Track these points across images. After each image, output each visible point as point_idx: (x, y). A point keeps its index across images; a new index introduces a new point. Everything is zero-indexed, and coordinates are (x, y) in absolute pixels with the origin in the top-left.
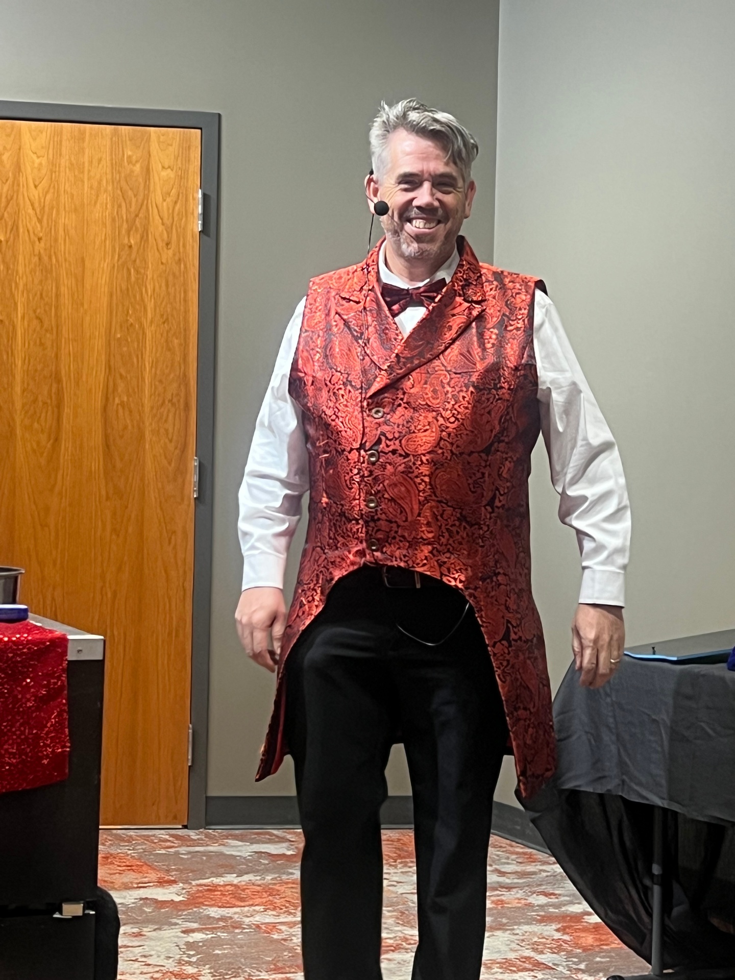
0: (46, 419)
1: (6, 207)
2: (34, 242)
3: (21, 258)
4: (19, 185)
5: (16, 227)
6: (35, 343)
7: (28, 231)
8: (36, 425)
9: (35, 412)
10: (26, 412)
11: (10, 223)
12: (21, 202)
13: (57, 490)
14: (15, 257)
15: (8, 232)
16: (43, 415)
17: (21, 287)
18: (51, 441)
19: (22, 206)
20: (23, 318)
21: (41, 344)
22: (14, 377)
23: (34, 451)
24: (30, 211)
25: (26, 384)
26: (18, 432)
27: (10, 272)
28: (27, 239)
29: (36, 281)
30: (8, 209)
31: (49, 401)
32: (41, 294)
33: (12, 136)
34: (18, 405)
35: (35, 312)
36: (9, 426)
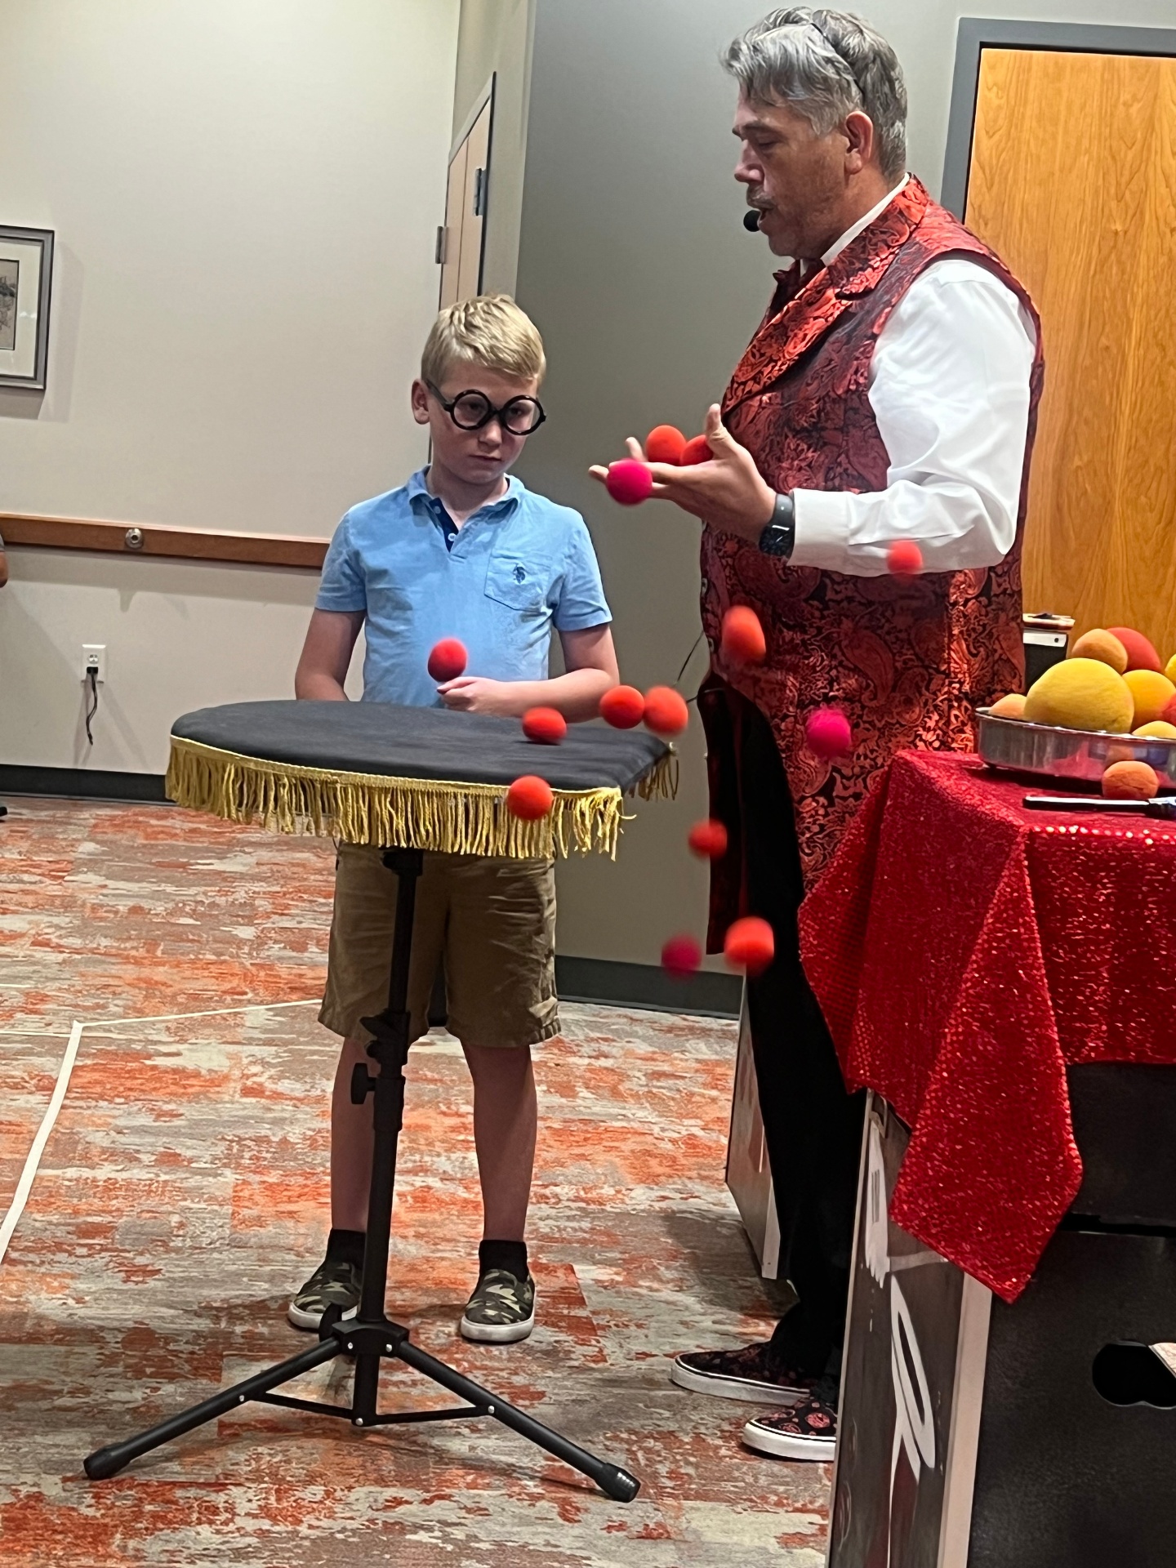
0: (1157, 493)
1: (1128, 183)
2: (1165, 233)
3: (1143, 259)
4: (1149, 150)
5: (1139, 212)
6: (1152, 382)
7: (1157, 218)
8: (1143, 499)
9: (1143, 480)
10: (1130, 481)
11: (1133, 206)
12: (1151, 174)
13: (1164, 593)
14: (1134, 256)
15: (1129, 218)
16: (1154, 485)
17: (1139, 300)
18: (1162, 524)
19: (1151, 182)
20: (1139, 344)
21: (1161, 383)
22: (1117, 428)
23: (1137, 536)
24: (1163, 190)
25: (1134, 439)
26: (1116, 509)
27: (1126, 277)
28: (1155, 229)
29: (1162, 291)
30: (1131, 186)
31: (1165, 467)
32: (1167, 311)
33: (1147, 80)
34: (1120, 470)
35: (1155, 336)
36: (1105, 497)
